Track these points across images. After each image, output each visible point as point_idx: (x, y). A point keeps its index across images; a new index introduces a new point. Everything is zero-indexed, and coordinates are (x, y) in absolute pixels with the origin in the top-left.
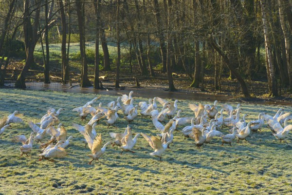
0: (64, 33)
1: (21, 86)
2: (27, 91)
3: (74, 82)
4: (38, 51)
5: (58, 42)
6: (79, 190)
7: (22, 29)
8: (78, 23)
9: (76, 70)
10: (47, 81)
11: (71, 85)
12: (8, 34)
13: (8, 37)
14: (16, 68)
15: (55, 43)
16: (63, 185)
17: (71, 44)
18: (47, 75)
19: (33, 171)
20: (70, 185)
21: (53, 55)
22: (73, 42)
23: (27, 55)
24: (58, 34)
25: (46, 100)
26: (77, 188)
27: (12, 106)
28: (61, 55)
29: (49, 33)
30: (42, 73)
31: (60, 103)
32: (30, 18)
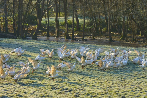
0: (57, 12)
1: (35, 38)
2: (38, 41)
3: (62, 36)
4: (43, 21)
5: (53, 17)
6: (65, 91)
7: (35, 10)
8: (63, 7)
9: (63, 31)
10: (48, 36)
11: (60, 38)
12: (29, 12)
13: (28, 14)
14: (32, 29)
15: (52, 17)
16: (56, 88)
17: (60, 18)
18: (48, 33)
19: (41, 81)
20: (60, 88)
21: (51, 23)
22: (61, 17)
23: (38, 23)
24: (53, 12)
25: (48, 45)
26: (63, 90)
27: (30, 48)
28: (55, 23)
29: (49, 12)
30: (45, 32)
31: (55, 47)
32: (40, 4)
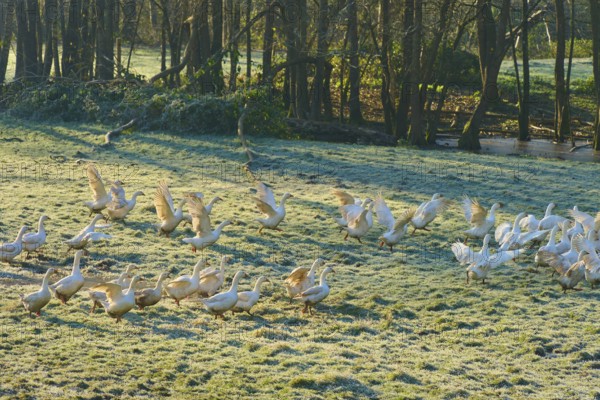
0: (560, 37)
1: (471, 145)
2: (484, 156)
3: (579, 138)
4: (506, 74)
5: (547, 57)
6: (591, 362)
7: (473, 28)
8: (589, 18)
9: (585, 116)
10: (524, 135)
11: (574, 145)
12: (446, 38)
13: (445, 44)
14: (460, 109)
15: (542, 58)
16: (557, 352)
17: (574, 61)
18: (524, 124)
19: (496, 321)
20: (571, 352)
21: (537, 83)
22: (579, 57)
23: (484, 83)
24: (547, 39)
25: (522, 175)
26: (586, 357)
27: (451, 186)
28: (553, 83)
29: (530, 36)
30: (513, 119)
31: (551, 182)
32: (491, 5)
